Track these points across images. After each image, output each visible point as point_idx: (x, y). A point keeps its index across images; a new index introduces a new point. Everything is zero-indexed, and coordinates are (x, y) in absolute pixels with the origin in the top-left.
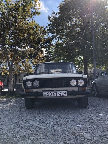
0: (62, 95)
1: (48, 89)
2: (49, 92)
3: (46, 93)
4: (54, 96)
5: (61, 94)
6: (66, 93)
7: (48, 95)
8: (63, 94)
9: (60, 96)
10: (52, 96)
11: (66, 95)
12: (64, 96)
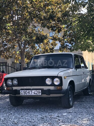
0: (36, 94)
1: (25, 88)
2: (25, 91)
3: (22, 91)
4: (29, 94)
5: (36, 92)
6: (40, 92)
7: (24, 93)
8: (38, 93)
9: (34, 94)
10: (28, 94)
11: (40, 94)
12: (38, 94)
